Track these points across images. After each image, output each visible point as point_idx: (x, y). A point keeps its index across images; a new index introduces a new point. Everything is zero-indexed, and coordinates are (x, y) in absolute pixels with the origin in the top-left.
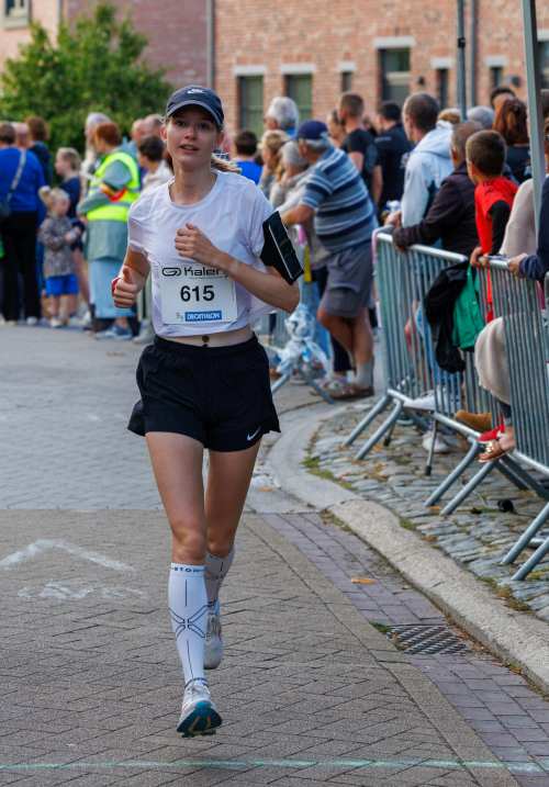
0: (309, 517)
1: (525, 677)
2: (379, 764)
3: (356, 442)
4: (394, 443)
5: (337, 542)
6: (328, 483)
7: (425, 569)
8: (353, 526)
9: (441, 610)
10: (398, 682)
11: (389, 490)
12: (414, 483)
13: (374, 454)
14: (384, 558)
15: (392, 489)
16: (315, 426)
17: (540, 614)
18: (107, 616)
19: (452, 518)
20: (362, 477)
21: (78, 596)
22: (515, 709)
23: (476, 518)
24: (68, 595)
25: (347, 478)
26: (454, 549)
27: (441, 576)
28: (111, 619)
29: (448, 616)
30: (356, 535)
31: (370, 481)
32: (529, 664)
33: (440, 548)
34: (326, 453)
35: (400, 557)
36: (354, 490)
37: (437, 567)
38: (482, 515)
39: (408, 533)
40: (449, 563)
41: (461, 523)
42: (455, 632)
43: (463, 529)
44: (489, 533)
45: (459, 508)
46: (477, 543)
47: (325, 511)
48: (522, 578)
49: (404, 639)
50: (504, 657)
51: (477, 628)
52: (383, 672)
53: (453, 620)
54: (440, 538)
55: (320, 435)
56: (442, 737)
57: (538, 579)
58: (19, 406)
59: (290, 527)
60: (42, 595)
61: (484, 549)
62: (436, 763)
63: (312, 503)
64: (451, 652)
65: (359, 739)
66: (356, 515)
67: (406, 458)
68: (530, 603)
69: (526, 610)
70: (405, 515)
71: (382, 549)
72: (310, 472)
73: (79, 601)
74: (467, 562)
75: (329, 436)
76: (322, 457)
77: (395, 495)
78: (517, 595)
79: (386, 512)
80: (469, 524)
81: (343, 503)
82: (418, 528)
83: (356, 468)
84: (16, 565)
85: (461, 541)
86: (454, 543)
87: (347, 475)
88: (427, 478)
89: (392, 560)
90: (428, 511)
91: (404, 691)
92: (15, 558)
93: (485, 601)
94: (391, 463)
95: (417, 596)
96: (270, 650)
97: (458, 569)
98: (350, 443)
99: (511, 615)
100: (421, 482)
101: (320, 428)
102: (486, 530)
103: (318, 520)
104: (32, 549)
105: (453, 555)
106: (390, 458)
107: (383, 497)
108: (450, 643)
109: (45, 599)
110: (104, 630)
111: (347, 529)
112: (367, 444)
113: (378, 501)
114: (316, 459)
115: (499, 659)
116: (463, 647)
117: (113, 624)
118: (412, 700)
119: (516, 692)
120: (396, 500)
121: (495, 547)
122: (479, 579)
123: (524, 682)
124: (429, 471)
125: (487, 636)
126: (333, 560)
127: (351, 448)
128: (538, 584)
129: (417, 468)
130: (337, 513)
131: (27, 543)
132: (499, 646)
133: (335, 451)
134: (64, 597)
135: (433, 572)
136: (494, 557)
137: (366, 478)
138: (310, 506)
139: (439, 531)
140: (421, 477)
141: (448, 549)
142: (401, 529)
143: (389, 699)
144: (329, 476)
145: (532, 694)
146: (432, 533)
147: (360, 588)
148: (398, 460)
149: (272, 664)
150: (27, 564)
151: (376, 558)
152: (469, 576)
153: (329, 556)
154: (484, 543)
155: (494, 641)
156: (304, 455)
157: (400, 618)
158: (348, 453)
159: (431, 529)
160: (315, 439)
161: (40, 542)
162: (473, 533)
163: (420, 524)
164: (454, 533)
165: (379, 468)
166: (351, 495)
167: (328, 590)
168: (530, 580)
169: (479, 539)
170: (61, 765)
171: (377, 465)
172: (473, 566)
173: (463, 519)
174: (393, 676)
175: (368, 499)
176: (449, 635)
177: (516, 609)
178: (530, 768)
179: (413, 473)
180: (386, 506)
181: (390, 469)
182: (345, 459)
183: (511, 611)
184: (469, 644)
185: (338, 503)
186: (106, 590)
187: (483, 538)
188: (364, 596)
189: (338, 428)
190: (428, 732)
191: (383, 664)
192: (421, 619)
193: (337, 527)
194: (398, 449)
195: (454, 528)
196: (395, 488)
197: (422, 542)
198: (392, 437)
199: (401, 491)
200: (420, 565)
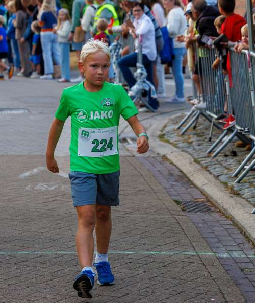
0: (157, 158)
1: (233, 221)
2: (162, 253)
3: (181, 128)
4: (197, 128)
5: (167, 168)
6: (167, 144)
7: (200, 179)
8: (174, 162)
9: (204, 195)
10: (178, 223)
11: (192, 147)
12: (204, 145)
13: (188, 132)
14: (185, 175)
15: (193, 147)
16: (166, 121)
17: (243, 196)
18: (62, 196)
19: (216, 158)
20: (181, 142)
21: (50, 189)
22: (226, 233)
23: (226, 158)
24: (46, 188)
25: (175, 143)
26: (214, 171)
27: (206, 182)
28: (63, 198)
29: (207, 198)
30: (175, 165)
31: (185, 144)
32: (235, 216)
33: (208, 171)
34: (168, 132)
35: (191, 174)
36: (178, 147)
37: (205, 178)
38: (228, 157)
39: (197, 165)
40: (210, 176)
41: (219, 160)
42: (208, 204)
43: (220, 163)
44: (230, 164)
45: (219, 155)
46: (224, 169)
47: (164, 156)
48: (239, 182)
49: (186, 206)
50: (226, 214)
51: (217, 202)
52: (173, 219)
53: (208, 199)
54: (209, 166)
55: (167, 125)
56: (191, 244)
57: (246, 182)
58: (40, 113)
59: (148, 162)
60: (36, 188)
61: (226, 171)
62: (186, 253)
63: (159, 153)
64: (205, 212)
65: (156, 244)
66: (176, 157)
67: (202, 134)
68: (240, 192)
69: (238, 194)
70: (196, 157)
71: (185, 171)
72: (161, 140)
73: (51, 191)
74: (218, 176)
75: (171, 125)
76: (166, 134)
77: (194, 149)
78: (235, 189)
79: (189, 156)
80: (222, 161)
81: (172, 152)
82: (201, 162)
83: (180, 138)
84: (27, 176)
85: (217, 168)
86: (215, 168)
87: (176, 141)
88: (209, 142)
89: (188, 175)
90: (207, 155)
91: (180, 226)
92: (27, 174)
93: (222, 191)
94: (195, 136)
95: (195, 190)
96: (128, 210)
97: (214, 179)
98: (179, 128)
99: (231, 197)
100: (206, 144)
101: (168, 122)
102: (229, 163)
103: (160, 159)
104: (35, 170)
105: (213, 173)
106: (195, 134)
107: (189, 150)
108: (205, 208)
109: (36, 190)
110: (59, 202)
111: (172, 163)
112: (185, 128)
113: (187, 152)
114: (164, 135)
115: (224, 214)
116: (210, 209)
117: (63, 200)
118: (183, 230)
119: (227, 227)
120: (194, 151)
121: (231, 170)
122: (222, 182)
123: (232, 223)
124: (210, 139)
125: (220, 205)
126: (163, 176)
127: (179, 130)
128: (245, 184)
129: (206, 138)
130: (169, 157)
131: (33, 168)
132: (225, 209)
133: (172, 132)
134: (45, 189)
135: (203, 179)
136: (230, 174)
137: (183, 142)
138: (158, 154)
139: (210, 163)
140: (207, 142)
141: (212, 171)
142: (194, 163)
143: (173, 229)
144: (168, 142)
145: (234, 227)
146: (206, 164)
147: (172, 187)
148: (198, 135)
149: (127, 215)
150: (32, 176)
151: (182, 175)
152: (217, 181)
153: (162, 174)
154: (227, 169)
155: (223, 207)
156: (159, 133)
157: (187, 198)
158: (177, 132)
159: (206, 163)
160: (165, 126)
161: (39, 168)
162: (223, 164)
163: (202, 161)
164: (215, 164)
165: (190, 138)
166: (176, 149)
167: (158, 187)
168: (242, 183)
169: (225, 167)
170: (30, 253)
171: (189, 137)
172: (221, 178)
173: (220, 158)
174: (177, 220)
175: (183, 151)
176: (205, 205)
177: (234, 194)
178: (225, 255)
179: (204, 140)
180: (190, 154)
181: (194, 139)
182: (176, 135)
183: (232, 195)
184: (213, 209)
185: (170, 153)
186: (63, 187)
187: (227, 167)
188: (173, 190)
189: (175, 122)
190: (186, 241)
191: (174, 216)
192: (195, 199)
193: (168, 163)
194: (199, 131)
195: (216, 162)
196: (195, 147)
197: (202, 168)
198: (197, 126)
199: (197, 148)
200: (199, 177)
